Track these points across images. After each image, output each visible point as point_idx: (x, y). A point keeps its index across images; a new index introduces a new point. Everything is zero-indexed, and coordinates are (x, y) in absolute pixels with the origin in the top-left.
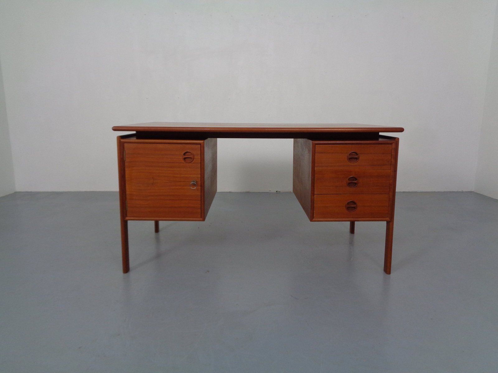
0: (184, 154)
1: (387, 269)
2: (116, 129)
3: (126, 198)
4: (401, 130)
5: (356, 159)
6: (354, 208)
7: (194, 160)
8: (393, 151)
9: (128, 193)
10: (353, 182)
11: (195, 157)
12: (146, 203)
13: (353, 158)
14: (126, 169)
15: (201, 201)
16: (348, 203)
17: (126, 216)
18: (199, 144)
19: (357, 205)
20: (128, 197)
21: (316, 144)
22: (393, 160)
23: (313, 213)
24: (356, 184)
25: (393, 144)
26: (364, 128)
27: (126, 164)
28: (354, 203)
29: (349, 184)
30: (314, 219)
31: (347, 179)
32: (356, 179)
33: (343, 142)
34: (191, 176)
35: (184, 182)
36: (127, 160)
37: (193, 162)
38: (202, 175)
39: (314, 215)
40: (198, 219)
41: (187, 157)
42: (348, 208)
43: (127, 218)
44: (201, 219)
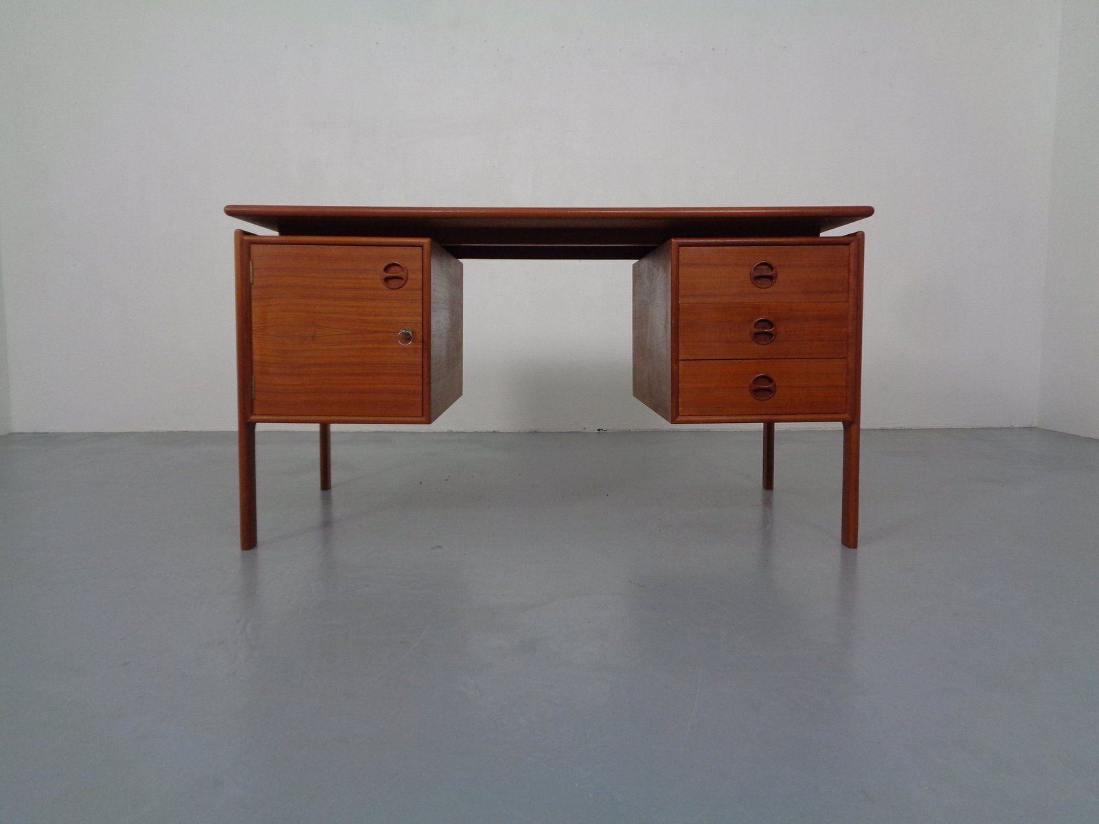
0: (386, 269)
1: (850, 538)
2: (233, 212)
3: (252, 371)
4: (867, 212)
5: (771, 278)
6: (769, 390)
7: (408, 281)
8: (851, 278)
9: (256, 358)
10: (765, 330)
11: (410, 276)
12: (296, 383)
13: (764, 276)
14: (254, 303)
15: (423, 376)
16: (756, 380)
17: (252, 413)
18: (419, 246)
19: (775, 384)
20: (256, 368)
21: (680, 246)
22: (852, 281)
23: (678, 403)
24: (770, 334)
25: (852, 244)
26: (786, 208)
27: (255, 292)
28: (768, 379)
29: (756, 335)
30: (679, 419)
31: (752, 325)
32: (771, 325)
33: (740, 240)
34: (402, 318)
35: (383, 332)
36: (257, 281)
37: (405, 286)
38: (425, 316)
39: (680, 409)
40: (416, 419)
41: (393, 277)
42: (756, 392)
43: (253, 417)
44: (423, 419)
